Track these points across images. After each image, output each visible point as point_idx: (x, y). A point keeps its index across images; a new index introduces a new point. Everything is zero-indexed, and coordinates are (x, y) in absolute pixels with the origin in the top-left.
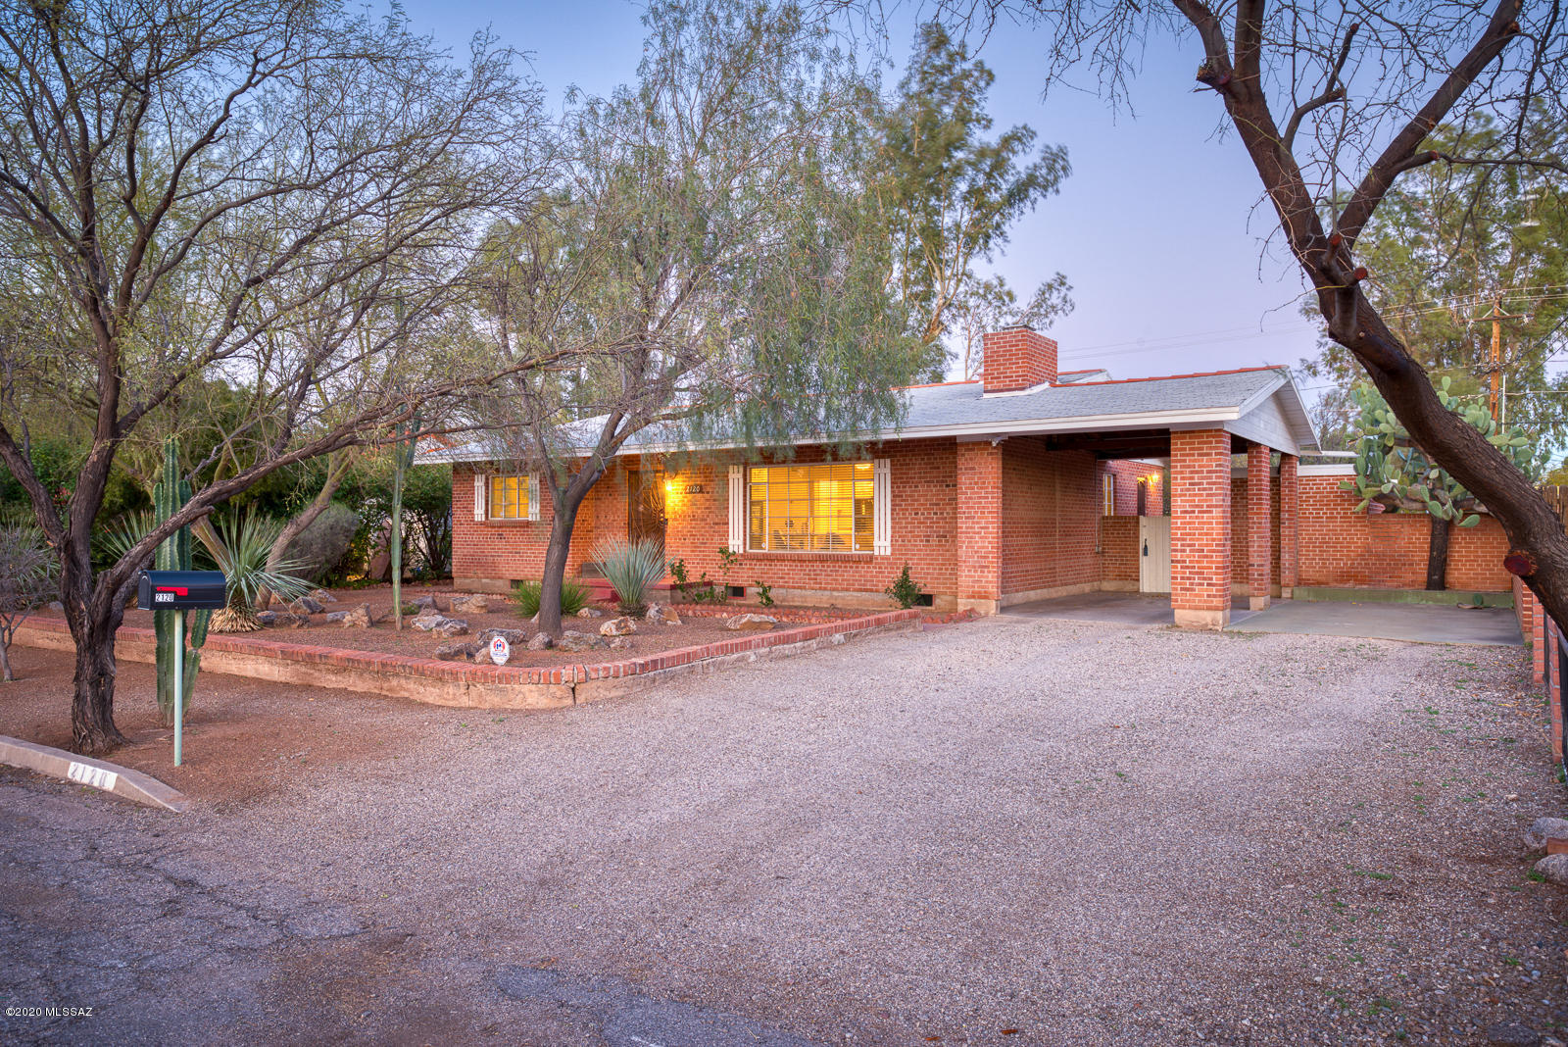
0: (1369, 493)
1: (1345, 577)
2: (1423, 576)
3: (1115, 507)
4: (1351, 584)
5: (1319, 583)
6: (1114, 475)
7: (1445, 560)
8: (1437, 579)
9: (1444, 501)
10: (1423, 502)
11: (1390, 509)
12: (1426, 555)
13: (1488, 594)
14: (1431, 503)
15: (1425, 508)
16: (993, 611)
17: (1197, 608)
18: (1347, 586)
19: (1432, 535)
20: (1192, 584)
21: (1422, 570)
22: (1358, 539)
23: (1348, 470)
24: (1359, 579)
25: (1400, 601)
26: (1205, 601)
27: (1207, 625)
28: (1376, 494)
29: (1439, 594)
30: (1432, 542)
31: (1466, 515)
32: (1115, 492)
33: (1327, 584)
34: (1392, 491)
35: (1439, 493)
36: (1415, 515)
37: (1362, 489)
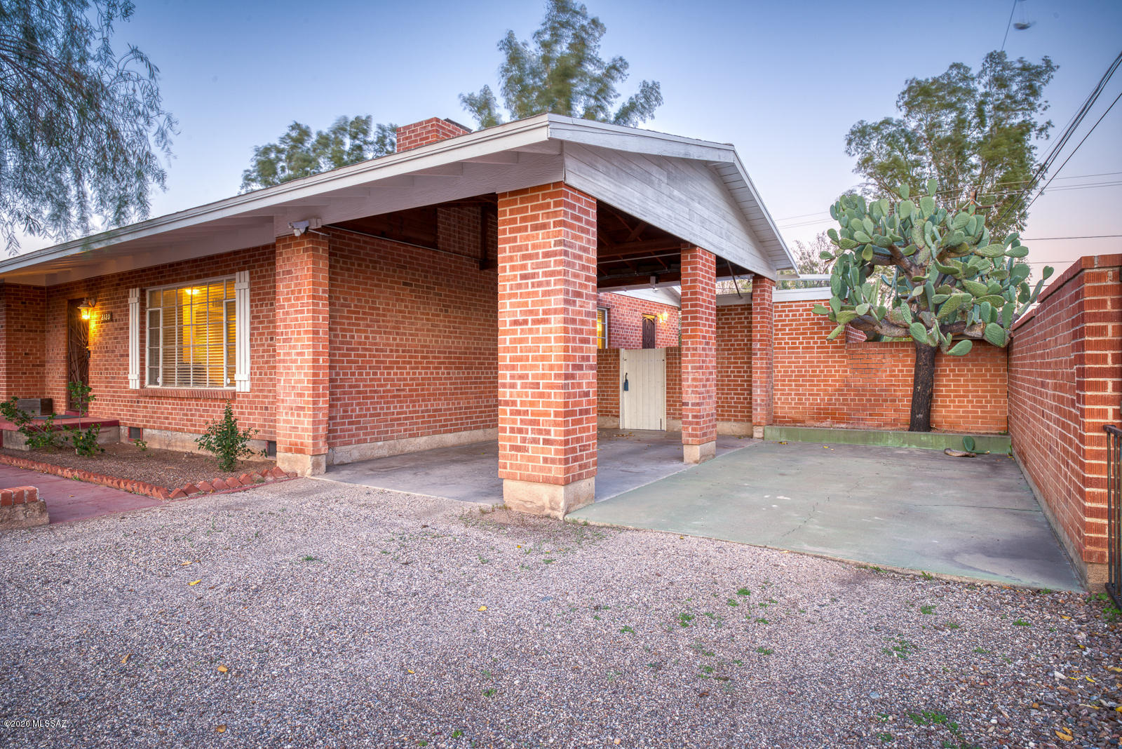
0: (844, 317)
1: (822, 414)
2: (906, 415)
3: (609, 341)
4: (827, 423)
5: (795, 421)
6: (609, 309)
7: (931, 395)
8: (922, 419)
9: (929, 324)
10: (906, 327)
11: (871, 338)
12: (910, 390)
13: (980, 437)
14: (913, 325)
15: (908, 335)
16: (309, 471)
17: (531, 480)
18: (824, 424)
19: (917, 366)
20: (524, 440)
21: (905, 405)
22: (836, 371)
23: (826, 293)
24: (836, 416)
25: (880, 445)
26: (542, 469)
27: (543, 508)
28: (852, 318)
29: (924, 437)
30: (916, 375)
31: (954, 342)
32: (609, 327)
33: (804, 422)
34: (869, 313)
35: (925, 315)
36: (897, 344)
37: (838, 313)
